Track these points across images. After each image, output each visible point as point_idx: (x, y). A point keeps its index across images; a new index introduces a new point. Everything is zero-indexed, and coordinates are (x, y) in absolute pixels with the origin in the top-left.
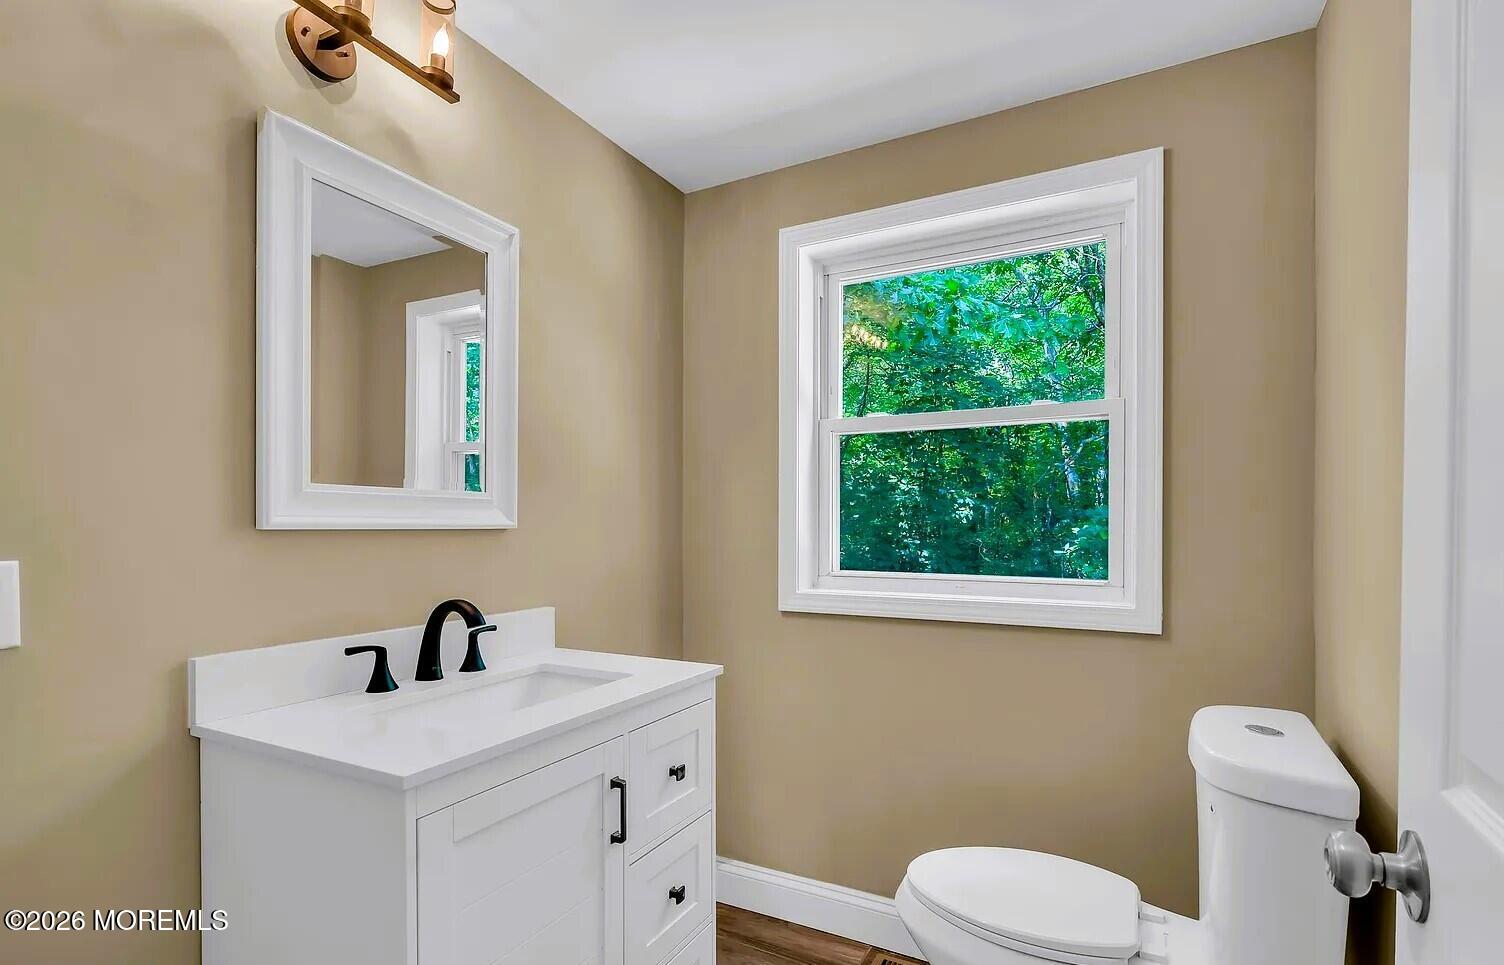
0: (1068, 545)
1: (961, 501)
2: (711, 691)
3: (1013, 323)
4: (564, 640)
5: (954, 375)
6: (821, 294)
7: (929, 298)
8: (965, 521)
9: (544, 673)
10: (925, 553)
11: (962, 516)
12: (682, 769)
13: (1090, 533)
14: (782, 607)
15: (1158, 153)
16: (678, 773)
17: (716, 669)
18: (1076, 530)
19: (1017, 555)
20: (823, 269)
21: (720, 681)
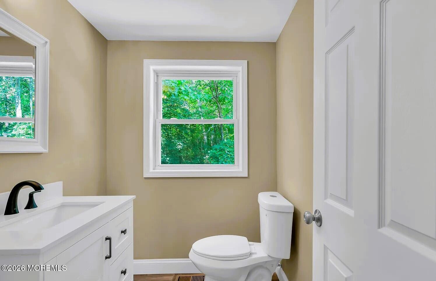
0: (207, 156)
1: (178, 143)
2: (131, 205)
3: (194, 95)
4: (66, 193)
5: (176, 108)
6: (156, 81)
7: (173, 85)
8: (179, 149)
9: (63, 206)
10: (168, 159)
11: (179, 148)
12: (126, 230)
13: (213, 152)
14: (144, 177)
15: (246, 61)
16: (124, 232)
17: (133, 197)
18: (209, 152)
19: (193, 159)
20: (157, 74)
21: (134, 201)
